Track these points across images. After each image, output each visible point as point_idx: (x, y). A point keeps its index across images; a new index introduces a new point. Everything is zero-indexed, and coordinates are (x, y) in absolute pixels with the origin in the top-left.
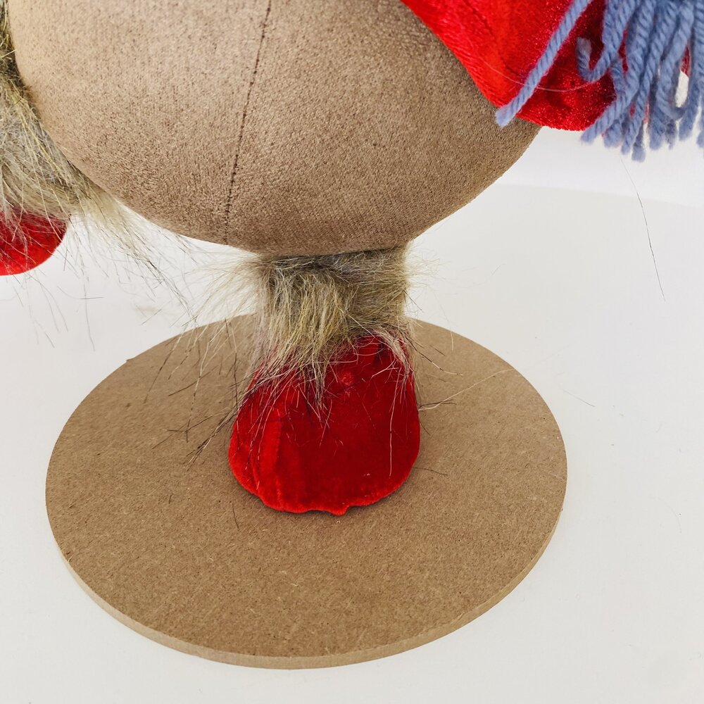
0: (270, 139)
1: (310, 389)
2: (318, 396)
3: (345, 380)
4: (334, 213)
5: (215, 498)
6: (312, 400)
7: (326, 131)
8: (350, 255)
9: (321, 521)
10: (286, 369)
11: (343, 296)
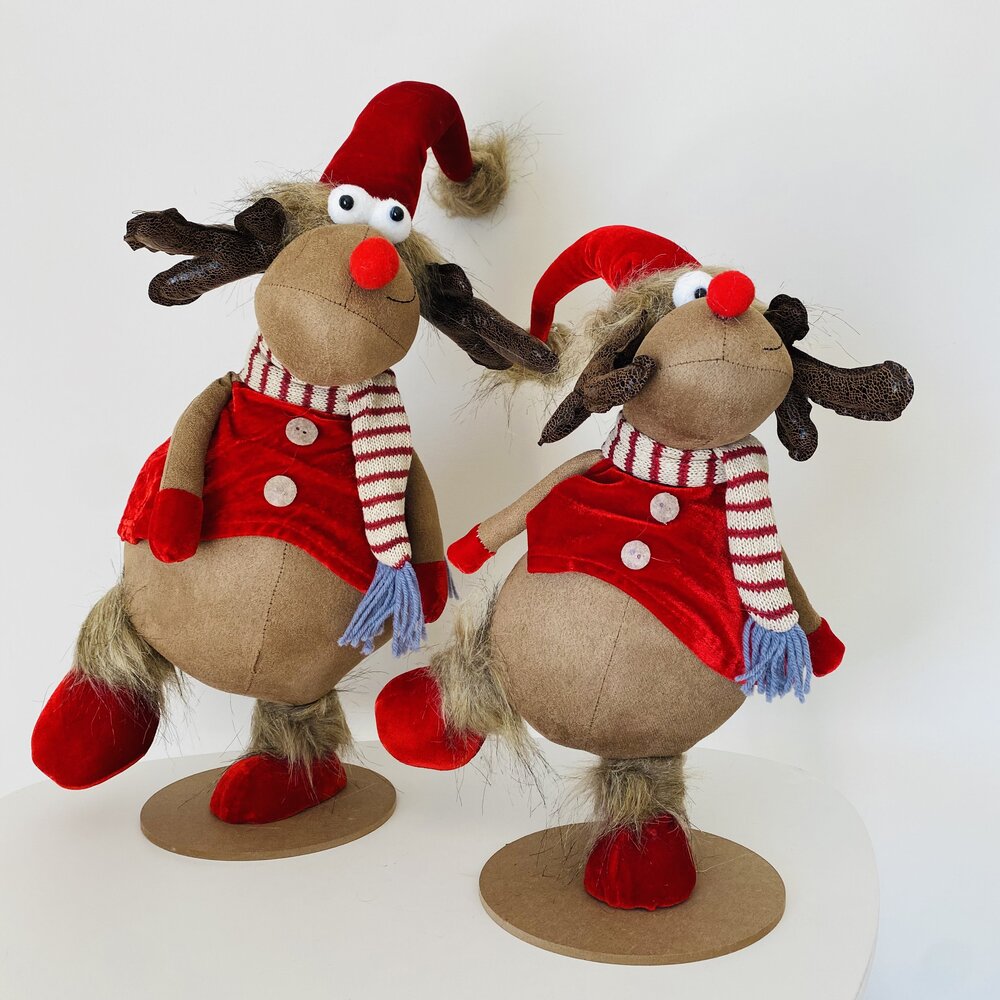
0: (615, 690)
1: (634, 836)
2: (639, 838)
3: (653, 833)
4: (644, 728)
5: (580, 902)
6: (635, 840)
7: (640, 687)
8: (653, 758)
9: (641, 913)
10: (619, 825)
11: (649, 788)
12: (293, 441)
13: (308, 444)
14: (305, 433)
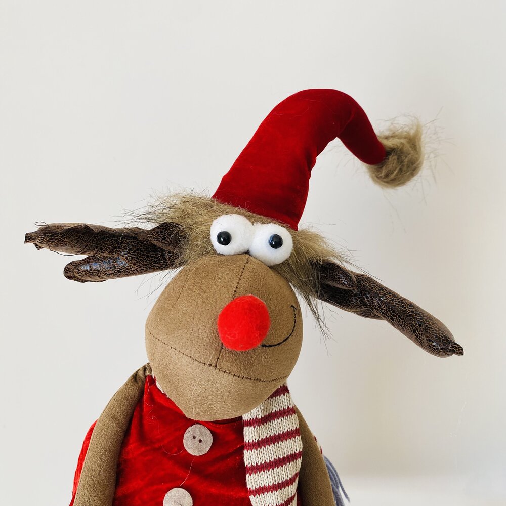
12: (190, 451)
13: (203, 453)
14: (200, 441)
